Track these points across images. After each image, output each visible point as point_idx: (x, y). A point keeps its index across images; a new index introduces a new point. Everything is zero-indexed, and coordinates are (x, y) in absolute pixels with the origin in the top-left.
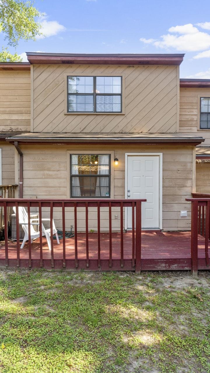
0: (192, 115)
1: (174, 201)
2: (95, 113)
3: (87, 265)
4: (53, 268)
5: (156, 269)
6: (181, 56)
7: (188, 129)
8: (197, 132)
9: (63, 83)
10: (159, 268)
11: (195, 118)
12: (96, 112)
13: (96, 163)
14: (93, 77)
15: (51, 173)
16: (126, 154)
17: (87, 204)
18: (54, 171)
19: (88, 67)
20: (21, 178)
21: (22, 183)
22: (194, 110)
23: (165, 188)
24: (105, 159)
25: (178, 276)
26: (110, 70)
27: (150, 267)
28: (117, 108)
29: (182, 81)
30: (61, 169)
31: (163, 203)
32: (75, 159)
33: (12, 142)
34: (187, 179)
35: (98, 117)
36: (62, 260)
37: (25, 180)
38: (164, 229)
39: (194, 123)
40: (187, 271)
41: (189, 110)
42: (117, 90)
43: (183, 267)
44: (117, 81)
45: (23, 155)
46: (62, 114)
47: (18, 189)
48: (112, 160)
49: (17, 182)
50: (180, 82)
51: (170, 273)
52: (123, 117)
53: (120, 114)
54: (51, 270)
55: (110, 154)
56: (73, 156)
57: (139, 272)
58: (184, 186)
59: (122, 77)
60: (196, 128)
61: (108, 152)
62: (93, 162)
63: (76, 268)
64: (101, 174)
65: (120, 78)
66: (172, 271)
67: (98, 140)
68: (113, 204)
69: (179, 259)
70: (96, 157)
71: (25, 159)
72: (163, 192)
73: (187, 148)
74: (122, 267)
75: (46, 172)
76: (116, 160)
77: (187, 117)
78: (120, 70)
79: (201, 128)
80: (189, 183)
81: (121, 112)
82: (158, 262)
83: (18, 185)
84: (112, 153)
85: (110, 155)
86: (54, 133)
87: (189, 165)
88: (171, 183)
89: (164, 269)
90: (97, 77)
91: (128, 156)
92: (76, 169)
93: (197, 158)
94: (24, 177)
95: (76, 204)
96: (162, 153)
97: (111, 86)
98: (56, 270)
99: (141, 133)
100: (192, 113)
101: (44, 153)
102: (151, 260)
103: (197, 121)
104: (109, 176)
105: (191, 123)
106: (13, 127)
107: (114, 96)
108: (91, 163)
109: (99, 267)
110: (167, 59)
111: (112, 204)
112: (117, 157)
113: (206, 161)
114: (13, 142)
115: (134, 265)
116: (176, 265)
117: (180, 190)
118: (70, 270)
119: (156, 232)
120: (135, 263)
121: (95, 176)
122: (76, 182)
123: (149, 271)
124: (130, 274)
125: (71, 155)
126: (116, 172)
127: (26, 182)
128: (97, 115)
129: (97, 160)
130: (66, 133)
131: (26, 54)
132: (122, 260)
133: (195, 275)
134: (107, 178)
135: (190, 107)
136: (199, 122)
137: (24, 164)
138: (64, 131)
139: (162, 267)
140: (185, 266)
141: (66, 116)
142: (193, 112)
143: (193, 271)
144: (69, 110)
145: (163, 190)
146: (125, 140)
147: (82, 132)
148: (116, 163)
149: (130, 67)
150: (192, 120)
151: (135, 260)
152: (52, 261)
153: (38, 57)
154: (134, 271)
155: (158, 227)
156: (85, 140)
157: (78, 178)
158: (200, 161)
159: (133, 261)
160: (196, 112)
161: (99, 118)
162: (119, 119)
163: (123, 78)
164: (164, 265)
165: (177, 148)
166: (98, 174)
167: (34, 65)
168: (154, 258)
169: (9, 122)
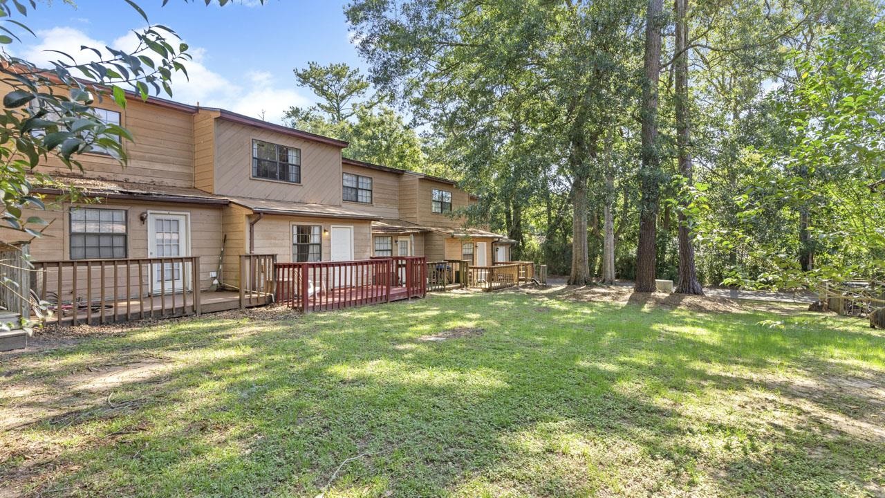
9: (249, 145)
12: (280, 180)
14: (275, 145)
15: (277, 242)
18: (279, 240)
19: (272, 134)
24: (316, 230)
26: (290, 142)
30: (285, 238)
35: (281, 186)
37: (255, 249)
46: (248, 178)
48: (323, 231)
52: (301, 188)
53: (298, 184)
55: (317, 226)
58: (366, 252)
61: (319, 224)
64: (313, 242)
72: (354, 257)
73: (367, 223)
76: (325, 231)
78: (299, 144)
80: (368, 249)
85: (321, 226)
87: (368, 235)
88: (359, 249)
91: (332, 228)
94: (254, 246)
96: (353, 226)
101: (271, 223)
104: (320, 245)
115: (386, 298)
125: (292, 226)
126: (325, 241)
128: (280, 183)
136: (342, 195)
137: (254, 233)
138: (250, 196)
141: (251, 181)
145: (354, 254)
147: (267, 199)
148: (327, 233)
157: (297, 247)
162: (298, 189)
163: (302, 151)
169: (149, 172)
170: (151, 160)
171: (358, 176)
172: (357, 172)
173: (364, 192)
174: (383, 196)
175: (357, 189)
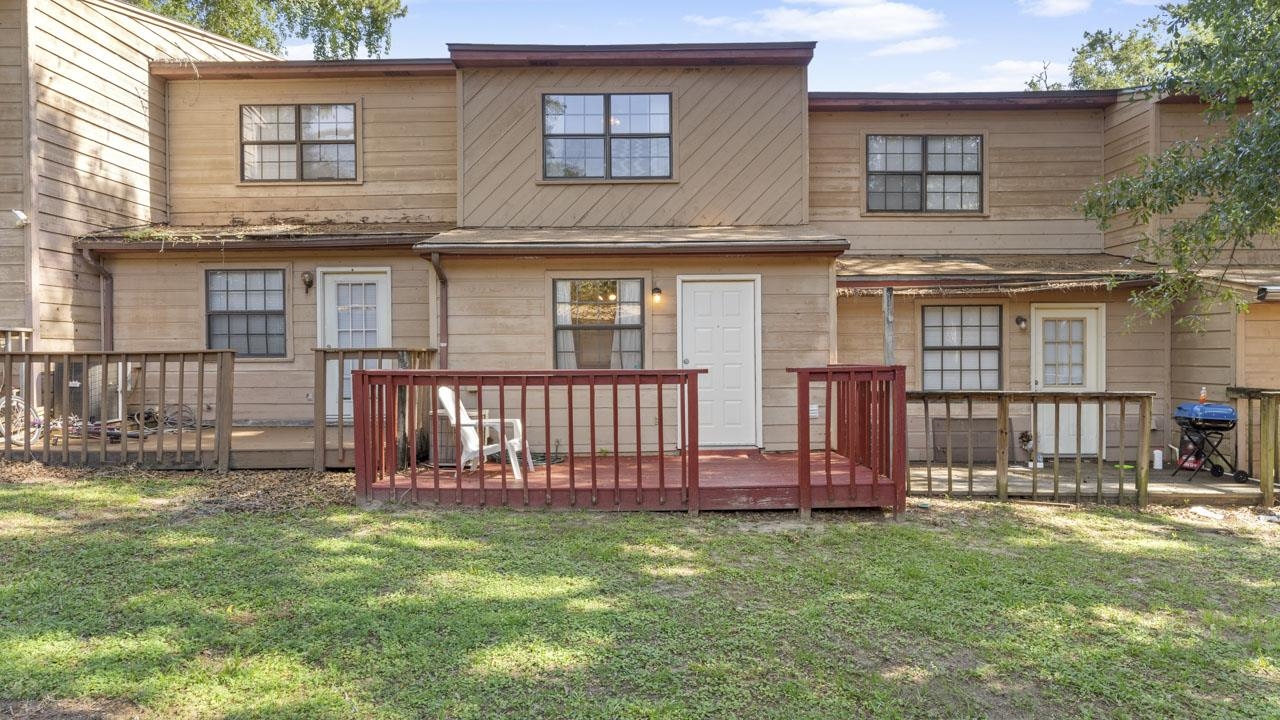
0: (848, 178)
1: (788, 383)
2: (610, 181)
3: (594, 499)
4: (526, 505)
5: (730, 508)
6: (810, 47)
7: (837, 214)
8: (860, 219)
9: (534, 110)
10: (734, 505)
11: (855, 185)
12: (612, 178)
13: (612, 297)
14: (602, 97)
15: (510, 321)
16: (680, 278)
17: (593, 379)
18: (516, 317)
19: (592, 73)
20: (444, 334)
21: (445, 345)
22: (851, 166)
23: (768, 354)
24: (631, 290)
25: (773, 519)
26: (642, 80)
27: (718, 503)
28: (660, 168)
29: (813, 97)
30: (533, 312)
31: (763, 388)
32: (564, 289)
33: (426, 255)
34: (818, 332)
35: (616, 191)
36: (545, 490)
37: (451, 339)
38: (766, 446)
39: (851, 198)
40: (790, 511)
41: (839, 166)
42: (661, 125)
43: (781, 502)
44: (661, 103)
45: (449, 283)
46: (532, 184)
47: (437, 357)
48: (648, 291)
49: (434, 342)
50: (810, 99)
51: (757, 516)
52: (676, 188)
53: (666, 181)
54: (522, 510)
55: (643, 279)
56: (560, 285)
57: (696, 512)
58: (811, 350)
59: (670, 94)
60: (857, 209)
61: (639, 274)
62: (605, 295)
63: (573, 505)
64: (623, 323)
65: (667, 96)
66: (761, 511)
67: (614, 248)
68: (643, 379)
69: (776, 487)
70: (611, 286)
71: (452, 289)
72: (763, 364)
73: (818, 263)
74: (662, 504)
75: (500, 320)
76: (656, 290)
77: (835, 183)
78: (666, 80)
79: (869, 211)
80: (821, 342)
81: (670, 177)
82: (733, 493)
83: (436, 351)
84: (647, 275)
85: (642, 281)
86: (512, 228)
87: (821, 300)
88: (782, 343)
89: (746, 507)
90: (612, 97)
91: (684, 281)
92: (565, 313)
93: (840, 284)
94: (450, 332)
95: (569, 379)
96: (759, 276)
97: (644, 116)
98: (532, 509)
99: (719, 225)
100: (847, 175)
101: (493, 276)
102: (719, 488)
103: (859, 192)
104: (640, 328)
105: (843, 198)
106: (411, 214)
107: (654, 141)
108: (601, 298)
109: (618, 504)
110: (776, 55)
111: (641, 377)
112: (658, 285)
113: (865, 292)
114: (430, 254)
115: (684, 498)
116: (768, 499)
117: (801, 357)
118: (561, 509)
119: (749, 453)
120: (687, 496)
121: (611, 328)
122: (567, 340)
123: (715, 511)
124: (677, 516)
125: (554, 282)
126: (656, 319)
127: (455, 343)
128: (613, 184)
129: (614, 291)
130: (541, 228)
131: (447, 47)
132: (662, 490)
133: (805, 518)
134: (637, 333)
135: (842, 159)
136: (865, 195)
137: (451, 302)
138: (536, 224)
139: (742, 502)
140: (787, 502)
141: (540, 188)
142: (849, 170)
143: (802, 510)
144: (548, 175)
145: (763, 357)
146: (675, 247)
147: (579, 225)
148: (657, 298)
149: (689, 70)
150: (847, 191)
151: (687, 490)
152: (526, 492)
153: (474, 54)
154: (686, 512)
155: (753, 443)
156: (587, 248)
157: (570, 334)
158: (848, 291)
159: (684, 492)
160: (856, 170)
161: (619, 193)
162: (665, 193)
163: (675, 98)
164: (744, 499)
165: (794, 263)
166: (617, 323)
167: (465, 69)
168: (727, 485)
169: (399, 201)
170: (401, 179)
171: (925, 139)
172: (922, 126)
173: (953, 183)
174: (1031, 184)
175: (923, 175)
